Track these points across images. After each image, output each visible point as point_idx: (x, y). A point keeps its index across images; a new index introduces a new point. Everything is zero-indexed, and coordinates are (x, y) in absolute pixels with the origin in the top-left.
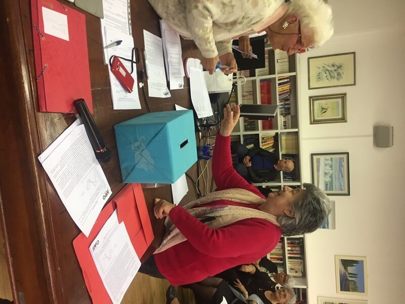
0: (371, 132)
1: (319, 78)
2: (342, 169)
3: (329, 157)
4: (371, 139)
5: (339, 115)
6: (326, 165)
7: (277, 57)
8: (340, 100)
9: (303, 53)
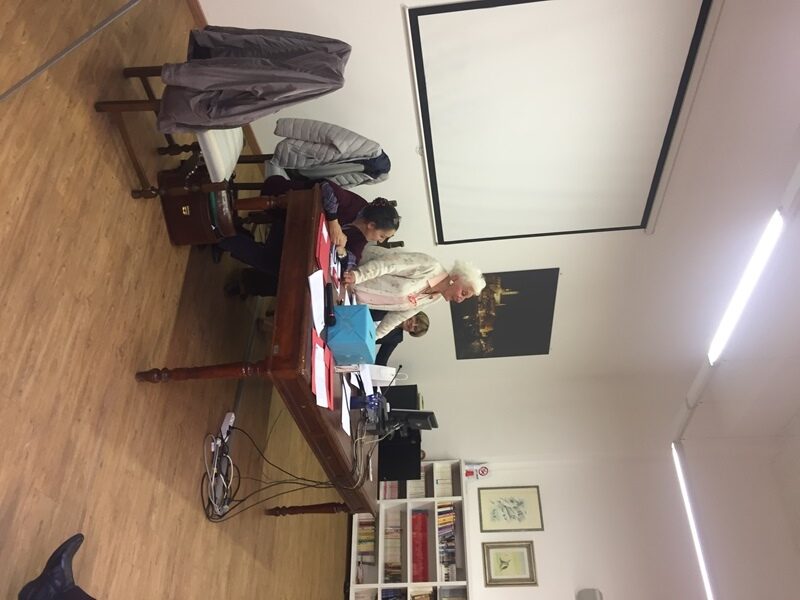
1: (494, 516)
5: (525, 573)
7: (436, 476)
8: (525, 550)
9: (471, 478)
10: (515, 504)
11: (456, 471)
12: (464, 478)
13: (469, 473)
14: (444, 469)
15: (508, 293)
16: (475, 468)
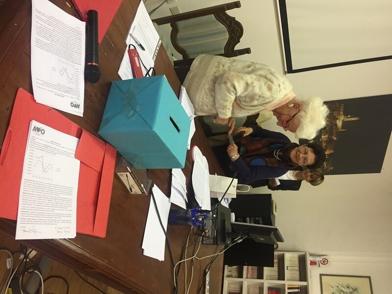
7: (287, 264)
9: (314, 266)
10: (351, 290)
11: (302, 260)
12: (309, 267)
13: (313, 263)
14: (293, 259)
15: (350, 119)
16: (318, 259)
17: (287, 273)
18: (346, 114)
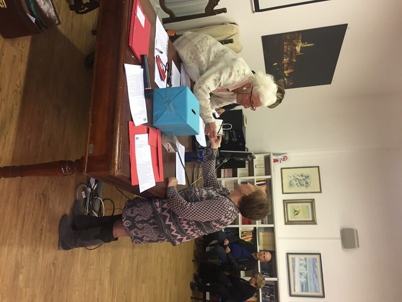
0: (339, 235)
1: (291, 184)
2: (316, 269)
3: (303, 257)
4: (339, 242)
5: (309, 218)
6: (301, 265)
7: (255, 162)
8: (309, 204)
9: (277, 163)
10: (304, 178)
11: (267, 160)
12: (272, 164)
13: (276, 161)
14: (260, 159)
15: (306, 45)
16: (279, 157)
17: (256, 171)
18: (303, 42)
